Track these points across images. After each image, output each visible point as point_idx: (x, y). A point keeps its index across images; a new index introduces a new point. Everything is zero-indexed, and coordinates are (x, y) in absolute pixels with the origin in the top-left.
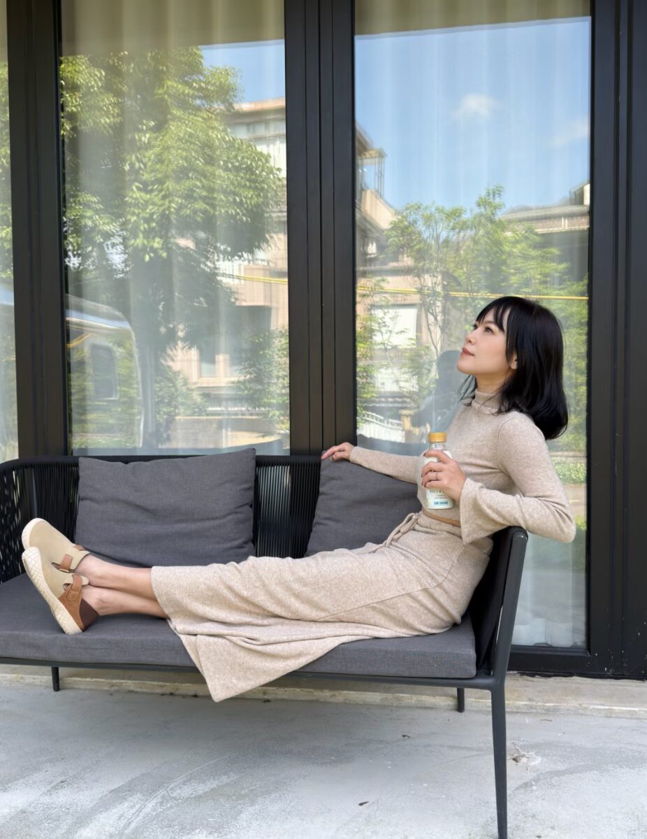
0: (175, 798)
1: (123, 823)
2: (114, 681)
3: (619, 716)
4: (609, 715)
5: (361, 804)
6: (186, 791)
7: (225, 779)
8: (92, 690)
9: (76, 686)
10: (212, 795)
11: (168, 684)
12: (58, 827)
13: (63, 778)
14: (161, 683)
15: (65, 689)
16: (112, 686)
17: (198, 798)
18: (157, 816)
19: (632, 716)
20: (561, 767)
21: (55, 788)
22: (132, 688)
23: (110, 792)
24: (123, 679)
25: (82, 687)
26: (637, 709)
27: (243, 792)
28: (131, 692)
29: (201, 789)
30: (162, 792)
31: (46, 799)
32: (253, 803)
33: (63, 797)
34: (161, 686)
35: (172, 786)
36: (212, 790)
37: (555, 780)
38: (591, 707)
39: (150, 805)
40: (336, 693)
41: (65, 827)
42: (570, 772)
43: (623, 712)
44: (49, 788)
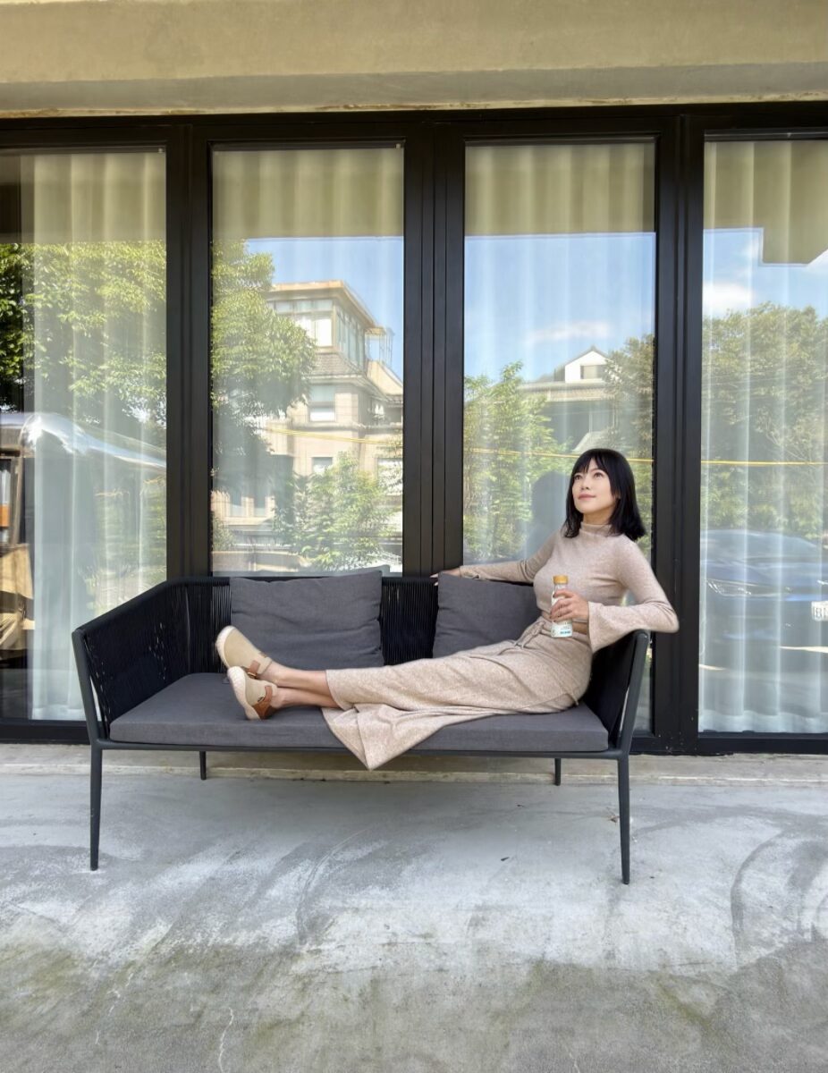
0: (340, 862)
1: (303, 884)
2: (255, 769)
3: (682, 784)
4: (675, 783)
5: (503, 860)
6: (348, 855)
7: (377, 845)
8: (235, 778)
9: (221, 775)
10: (371, 857)
11: (299, 771)
12: (248, 889)
13: (237, 850)
14: (293, 770)
15: (210, 777)
16: (253, 773)
17: (360, 861)
18: (330, 876)
19: (693, 784)
20: (651, 824)
21: (233, 858)
22: (268, 775)
23: (283, 859)
24: (261, 767)
25: (226, 775)
26: (695, 778)
27: (397, 855)
28: (268, 778)
29: (360, 853)
30: (327, 858)
31: (229, 868)
32: (409, 863)
33: (242, 865)
34: (293, 773)
35: (333, 852)
36: (370, 854)
37: (649, 834)
38: (661, 778)
39: (321, 869)
40: (448, 774)
41: (254, 889)
42: (660, 827)
43: (685, 781)
44: (227, 858)
